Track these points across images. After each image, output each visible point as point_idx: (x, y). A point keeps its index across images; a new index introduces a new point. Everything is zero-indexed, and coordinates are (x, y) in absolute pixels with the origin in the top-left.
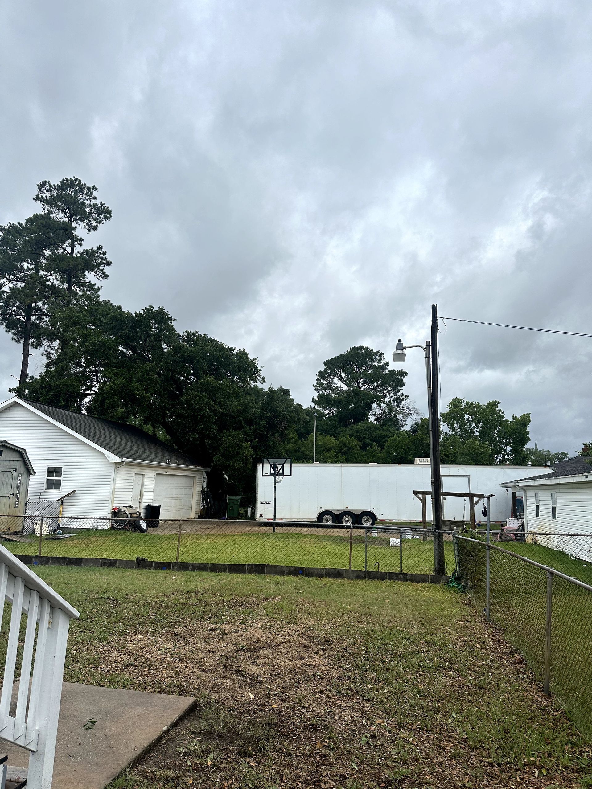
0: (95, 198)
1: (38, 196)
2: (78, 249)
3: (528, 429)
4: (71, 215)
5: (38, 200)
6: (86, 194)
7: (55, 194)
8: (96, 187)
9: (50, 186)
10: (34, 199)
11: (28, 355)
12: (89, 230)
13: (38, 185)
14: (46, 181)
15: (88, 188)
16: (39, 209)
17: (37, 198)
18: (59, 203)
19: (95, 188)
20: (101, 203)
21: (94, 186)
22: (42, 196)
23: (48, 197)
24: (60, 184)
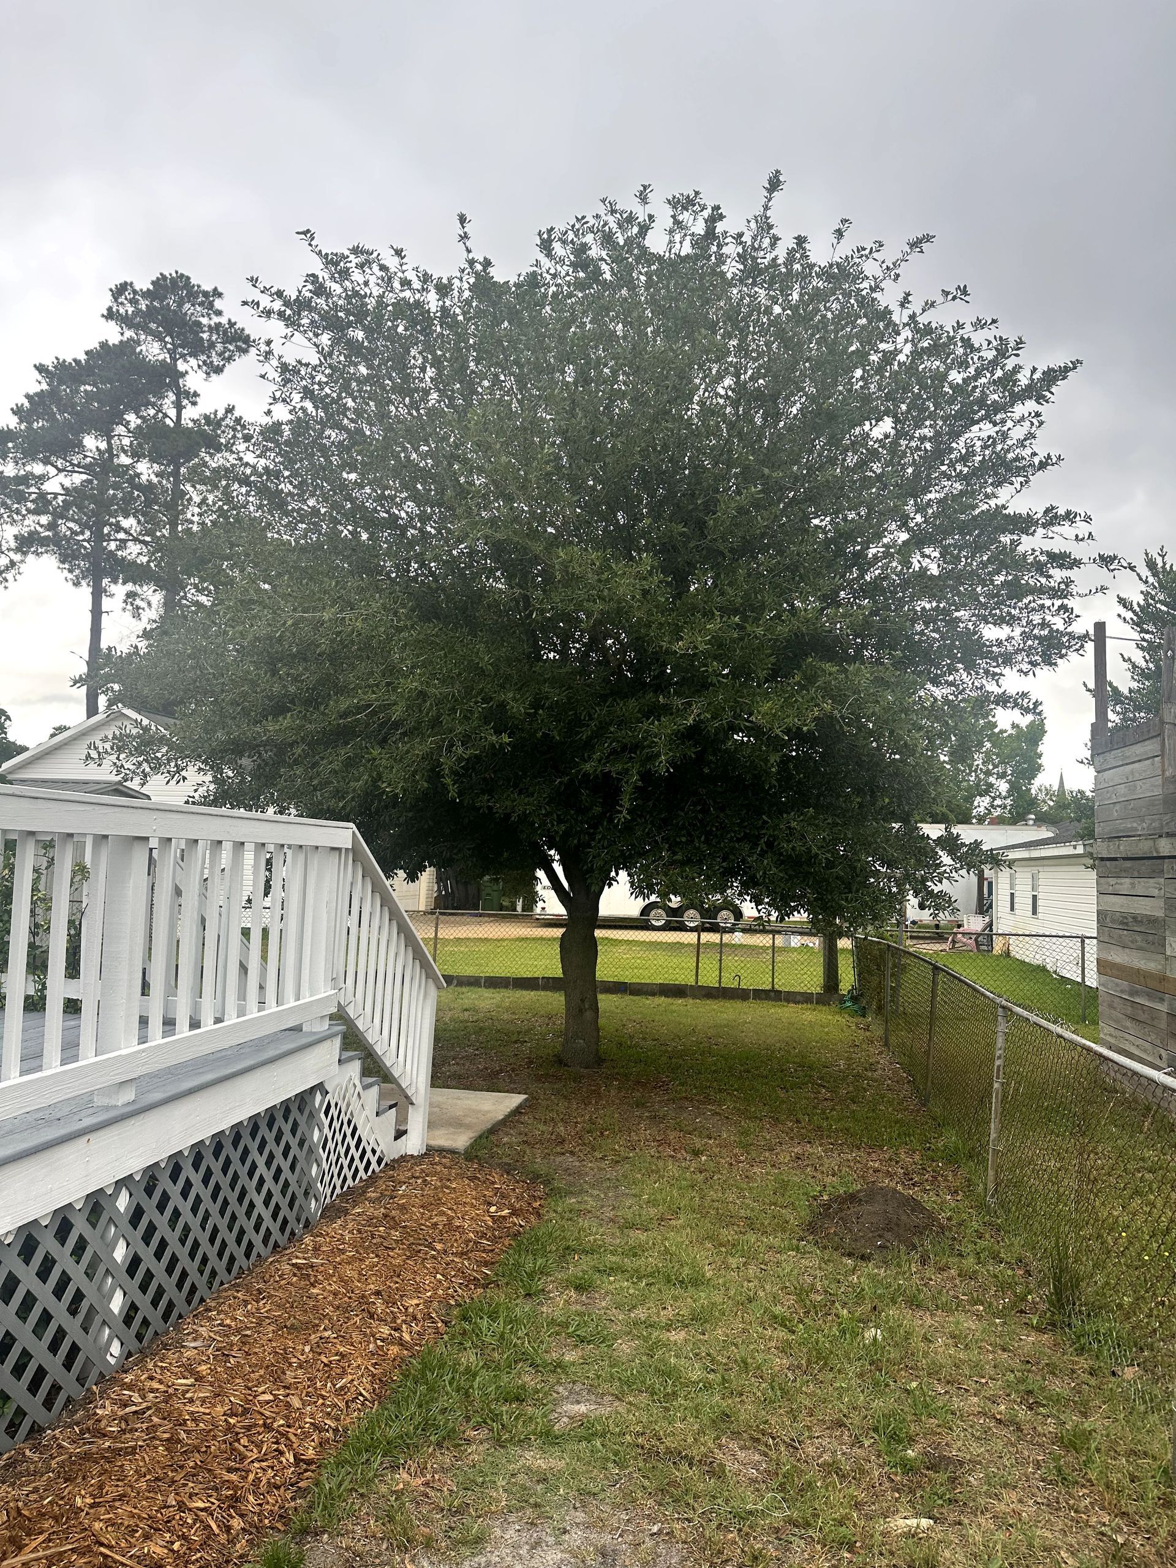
0: (219, 313)
1: (110, 309)
2: (190, 413)
3: (1040, 749)
4: (175, 347)
5: (112, 319)
6: (201, 304)
7: (144, 308)
8: (220, 290)
9: (135, 292)
10: (103, 316)
11: (101, 613)
12: (208, 374)
13: (111, 290)
14: (126, 283)
15: (206, 294)
16: (113, 334)
17: (110, 315)
18: (153, 326)
19: (217, 294)
20: (230, 320)
21: (215, 289)
22: (118, 311)
23: (130, 312)
24: (151, 287)
